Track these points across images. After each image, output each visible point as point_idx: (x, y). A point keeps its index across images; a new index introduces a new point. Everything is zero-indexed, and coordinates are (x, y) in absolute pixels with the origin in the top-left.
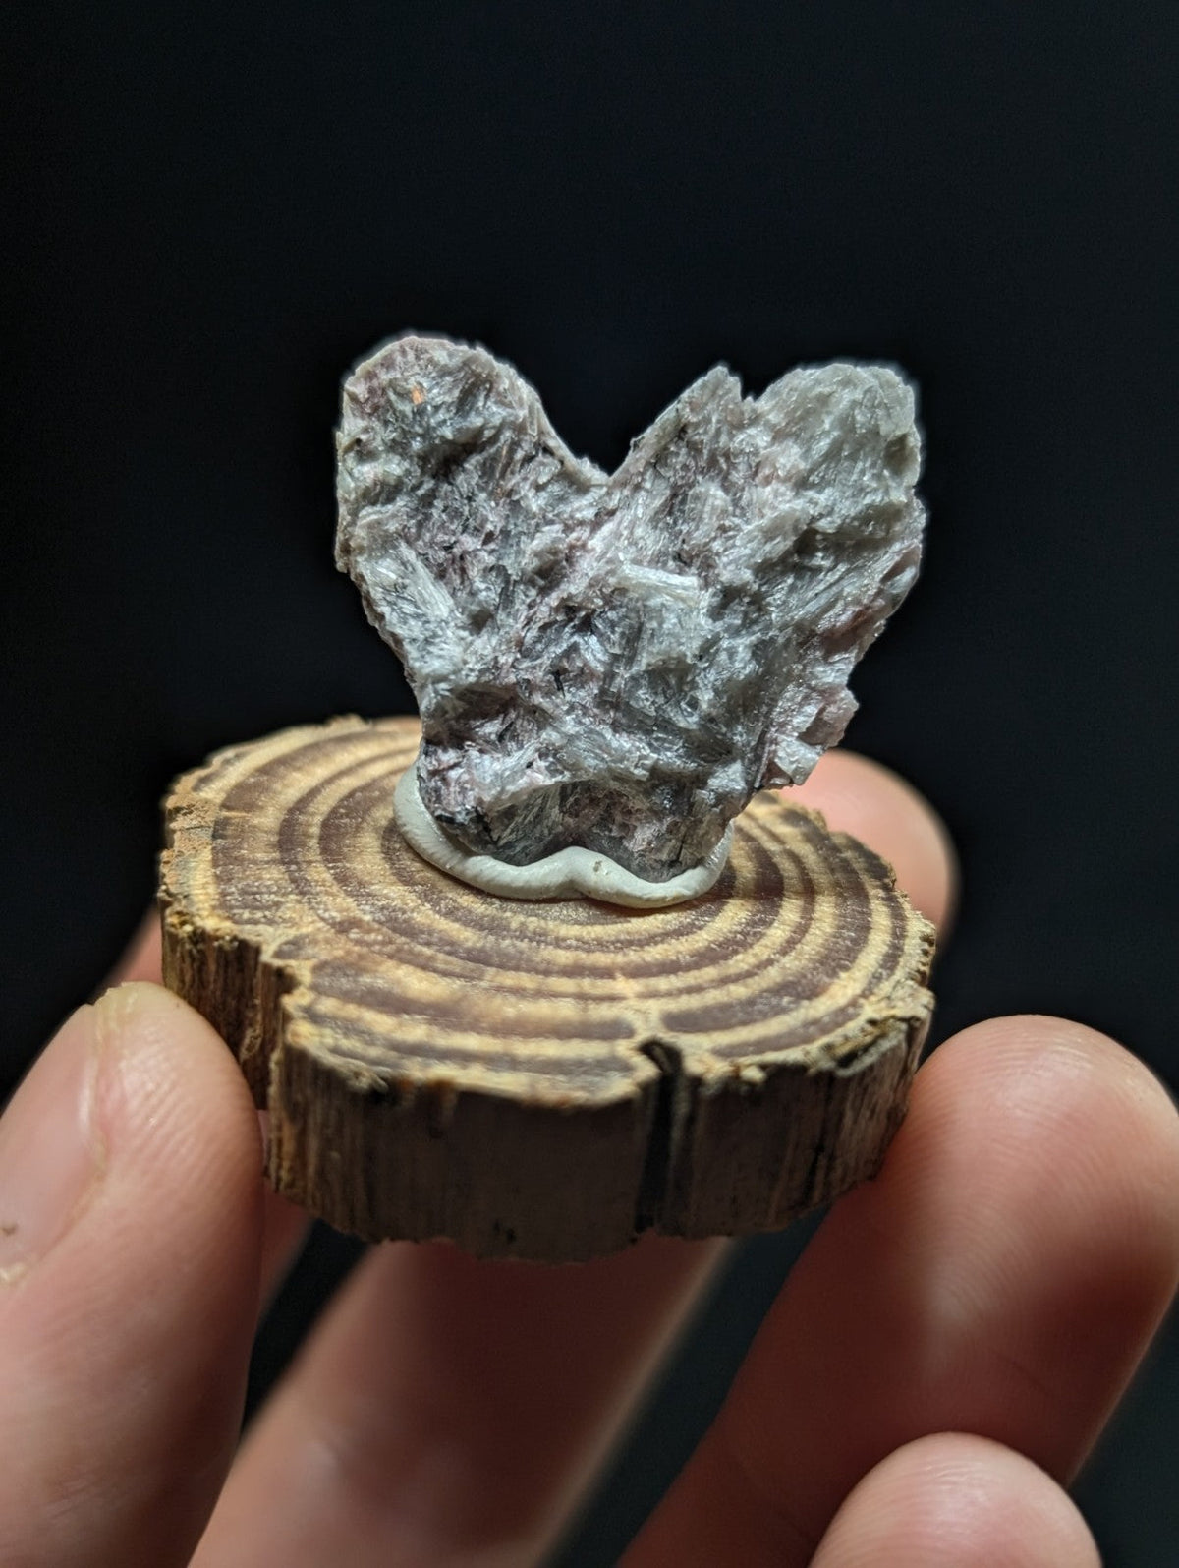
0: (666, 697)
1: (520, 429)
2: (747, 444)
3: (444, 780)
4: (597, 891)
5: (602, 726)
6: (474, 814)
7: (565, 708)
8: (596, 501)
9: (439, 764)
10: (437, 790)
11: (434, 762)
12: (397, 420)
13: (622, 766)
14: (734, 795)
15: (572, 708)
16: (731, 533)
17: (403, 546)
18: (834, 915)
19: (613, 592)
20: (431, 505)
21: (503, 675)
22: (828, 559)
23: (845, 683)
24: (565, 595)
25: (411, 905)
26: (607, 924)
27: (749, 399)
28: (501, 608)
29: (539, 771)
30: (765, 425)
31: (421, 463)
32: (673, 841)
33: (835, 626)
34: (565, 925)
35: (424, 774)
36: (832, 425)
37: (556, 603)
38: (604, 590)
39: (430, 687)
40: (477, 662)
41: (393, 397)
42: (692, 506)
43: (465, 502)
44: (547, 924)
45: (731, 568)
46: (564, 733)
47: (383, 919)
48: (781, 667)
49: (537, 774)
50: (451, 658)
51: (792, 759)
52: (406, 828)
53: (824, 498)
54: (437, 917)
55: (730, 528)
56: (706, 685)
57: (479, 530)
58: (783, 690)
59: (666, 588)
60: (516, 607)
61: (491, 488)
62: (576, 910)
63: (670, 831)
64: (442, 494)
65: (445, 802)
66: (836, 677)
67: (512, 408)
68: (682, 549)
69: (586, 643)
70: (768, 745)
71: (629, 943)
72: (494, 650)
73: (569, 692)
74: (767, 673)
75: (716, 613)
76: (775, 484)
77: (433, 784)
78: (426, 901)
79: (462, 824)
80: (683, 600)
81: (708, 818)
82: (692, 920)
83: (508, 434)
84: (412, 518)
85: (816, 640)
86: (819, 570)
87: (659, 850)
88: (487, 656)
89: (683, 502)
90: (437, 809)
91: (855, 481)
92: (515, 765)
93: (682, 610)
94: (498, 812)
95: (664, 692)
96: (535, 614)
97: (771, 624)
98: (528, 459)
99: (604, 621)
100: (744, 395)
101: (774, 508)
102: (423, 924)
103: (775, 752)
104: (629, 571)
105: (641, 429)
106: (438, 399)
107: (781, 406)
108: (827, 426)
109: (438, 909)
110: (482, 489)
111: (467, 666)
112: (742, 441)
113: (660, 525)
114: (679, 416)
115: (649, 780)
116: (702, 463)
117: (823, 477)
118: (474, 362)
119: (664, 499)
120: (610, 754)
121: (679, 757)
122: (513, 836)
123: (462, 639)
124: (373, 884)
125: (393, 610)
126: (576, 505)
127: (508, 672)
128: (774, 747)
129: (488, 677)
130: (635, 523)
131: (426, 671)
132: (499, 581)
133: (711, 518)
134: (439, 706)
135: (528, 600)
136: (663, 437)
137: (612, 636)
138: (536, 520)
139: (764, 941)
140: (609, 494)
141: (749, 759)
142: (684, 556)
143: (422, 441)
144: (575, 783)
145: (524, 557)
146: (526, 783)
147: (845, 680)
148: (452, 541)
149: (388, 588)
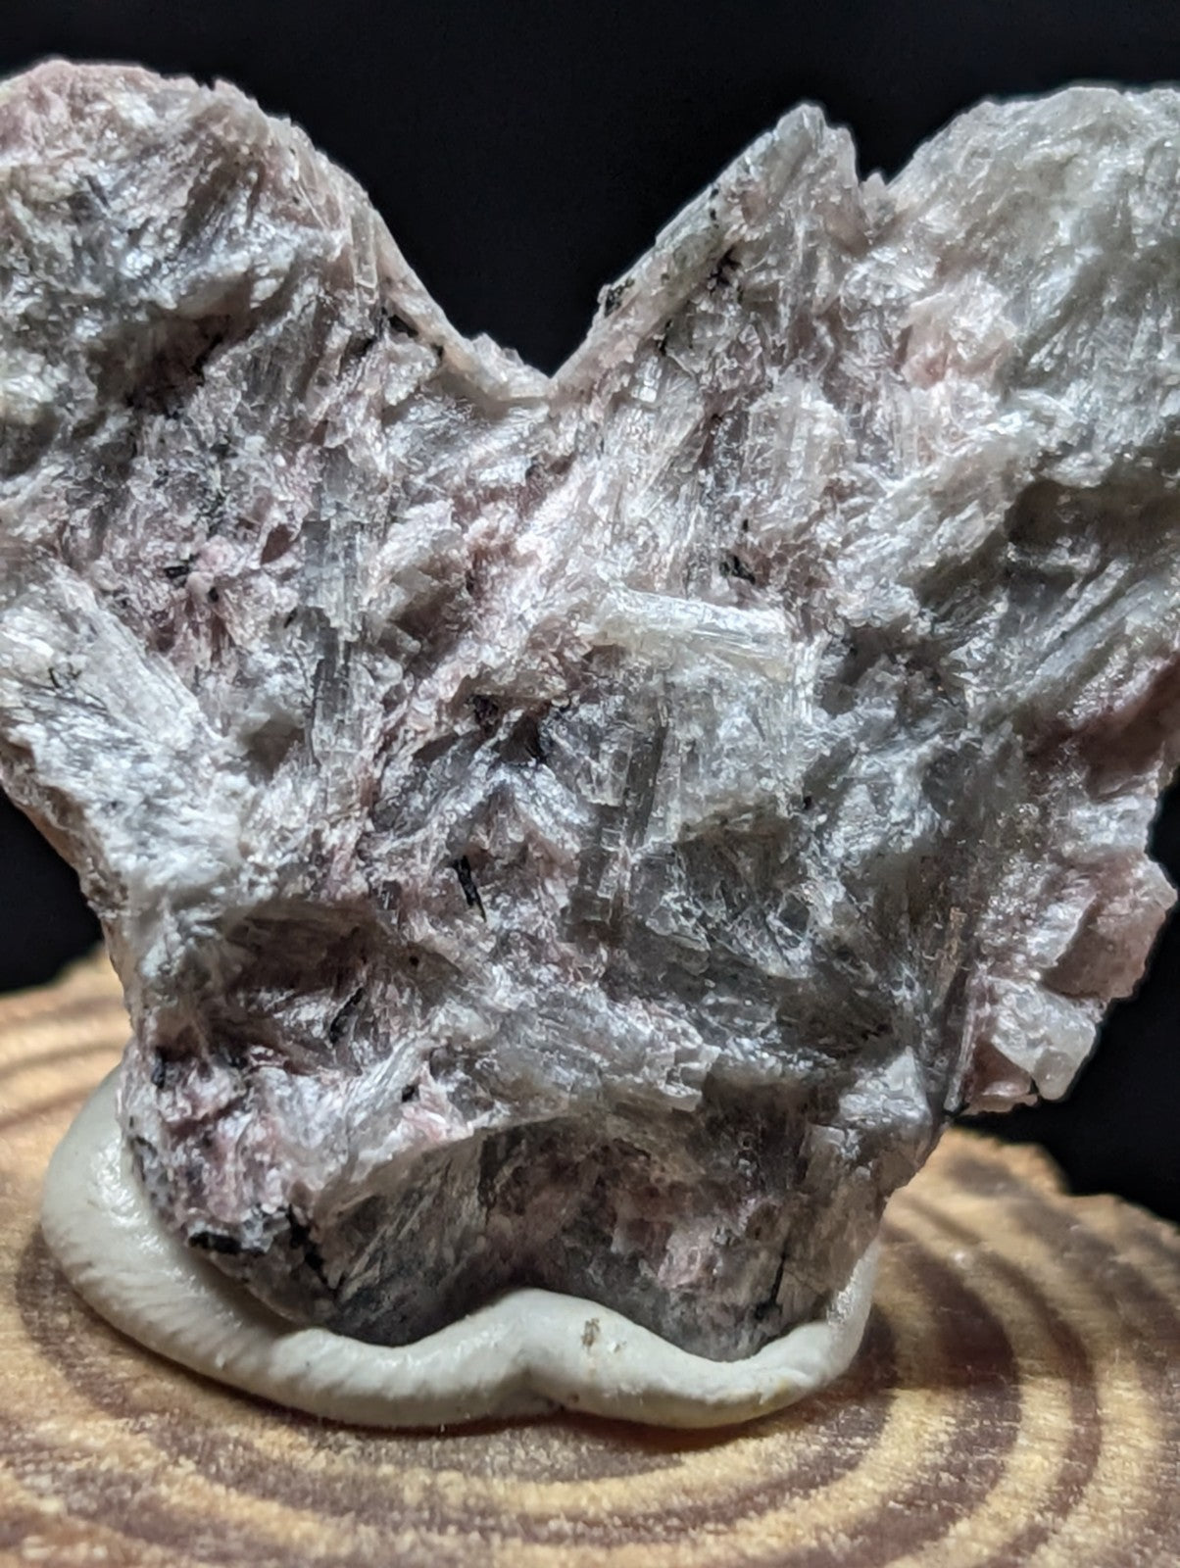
0: (730, 904)
1: (336, 276)
2: (877, 286)
3: (208, 1144)
4: (593, 1391)
5: (583, 986)
6: (287, 1226)
7: (488, 946)
8: (523, 440)
9: (195, 1108)
10: (191, 1173)
11: (182, 1103)
12: (33, 268)
13: (639, 1080)
14: (903, 1132)
15: (504, 946)
16: (857, 500)
17: (61, 575)
18: (1147, 1406)
19: (589, 657)
20: (125, 471)
21: (335, 876)
22: (1085, 549)
23: (1144, 842)
24: (473, 673)
25: (147, 1465)
26: (631, 1473)
27: (876, 177)
28: (319, 711)
29: (434, 1105)
30: (916, 238)
31: (97, 370)
32: (763, 1255)
33: (1110, 708)
34: (532, 1485)
35: (152, 1133)
36: (1076, 229)
37: (451, 694)
38: (567, 653)
39: (167, 916)
40: (274, 847)
41: (22, 213)
42: (761, 440)
43: (213, 459)
44: (488, 1487)
45: (866, 583)
46: (487, 1009)
47: (93, 1506)
48: (993, 815)
49: (433, 1116)
50: (213, 842)
51: (1032, 1035)
52: (93, 1274)
53: (1067, 406)
54: (220, 1489)
55: (853, 490)
56: (825, 870)
57: (250, 526)
58: (999, 871)
59: (714, 640)
60: (356, 708)
61: (272, 420)
62: (546, 1446)
63: (754, 1232)
64: (152, 441)
65: (211, 1203)
66: (1120, 831)
67: (314, 225)
68: (741, 545)
69: (530, 785)
70: (973, 1004)
71: (697, 1517)
72: (312, 819)
73: (494, 906)
74: (962, 828)
75: (836, 694)
76: (951, 380)
77: (179, 1158)
78: (181, 1452)
79: (257, 1253)
80: (758, 667)
81: (843, 1191)
82: (825, 1446)
83: (310, 288)
84: (80, 503)
85: (1068, 748)
86: (1064, 577)
87: (728, 1281)
88: (292, 831)
89: (737, 433)
90: (191, 1220)
91: (1140, 362)
92: (377, 1097)
93: (758, 691)
94: (340, 1214)
95: (726, 893)
96: (402, 721)
97: (965, 713)
98: (360, 347)
99: (571, 729)
100: (863, 171)
101: (955, 437)
102: (194, 1511)
103: (991, 1021)
104: (622, 602)
105: (627, 261)
106: (135, 213)
107: (953, 194)
108: (1064, 235)
109: (213, 1469)
110: (252, 426)
111: (251, 859)
112: (865, 278)
113: (685, 489)
114: (717, 229)
115: (700, 1110)
116: (779, 339)
117: (1063, 357)
118: (218, 119)
119: (689, 427)
120: (603, 1052)
121: (771, 1047)
122: (375, 1272)
123: (235, 794)
124: (39, 1421)
125: (52, 733)
126: (477, 451)
127: (348, 867)
128: (988, 1008)
129: (299, 885)
130: (623, 488)
131: (157, 879)
132: (310, 648)
133: (808, 469)
134: (192, 965)
135: (383, 689)
136: (680, 280)
137: (594, 765)
138: (387, 494)
139: (1007, 1484)
140: (552, 420)
141: (929, 1043)
142: (747, 559)
143: (100, 316)
144: (516, 1129)
145: (365, 583)
146: (406, 1138)
147: (1141, 837)
148: (186, 556)
149: (35, 680)
